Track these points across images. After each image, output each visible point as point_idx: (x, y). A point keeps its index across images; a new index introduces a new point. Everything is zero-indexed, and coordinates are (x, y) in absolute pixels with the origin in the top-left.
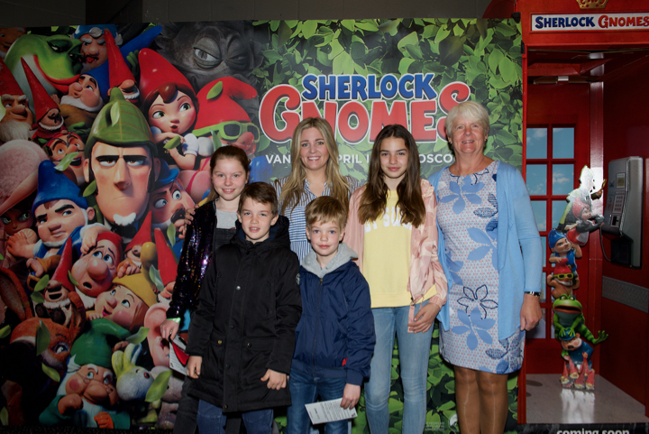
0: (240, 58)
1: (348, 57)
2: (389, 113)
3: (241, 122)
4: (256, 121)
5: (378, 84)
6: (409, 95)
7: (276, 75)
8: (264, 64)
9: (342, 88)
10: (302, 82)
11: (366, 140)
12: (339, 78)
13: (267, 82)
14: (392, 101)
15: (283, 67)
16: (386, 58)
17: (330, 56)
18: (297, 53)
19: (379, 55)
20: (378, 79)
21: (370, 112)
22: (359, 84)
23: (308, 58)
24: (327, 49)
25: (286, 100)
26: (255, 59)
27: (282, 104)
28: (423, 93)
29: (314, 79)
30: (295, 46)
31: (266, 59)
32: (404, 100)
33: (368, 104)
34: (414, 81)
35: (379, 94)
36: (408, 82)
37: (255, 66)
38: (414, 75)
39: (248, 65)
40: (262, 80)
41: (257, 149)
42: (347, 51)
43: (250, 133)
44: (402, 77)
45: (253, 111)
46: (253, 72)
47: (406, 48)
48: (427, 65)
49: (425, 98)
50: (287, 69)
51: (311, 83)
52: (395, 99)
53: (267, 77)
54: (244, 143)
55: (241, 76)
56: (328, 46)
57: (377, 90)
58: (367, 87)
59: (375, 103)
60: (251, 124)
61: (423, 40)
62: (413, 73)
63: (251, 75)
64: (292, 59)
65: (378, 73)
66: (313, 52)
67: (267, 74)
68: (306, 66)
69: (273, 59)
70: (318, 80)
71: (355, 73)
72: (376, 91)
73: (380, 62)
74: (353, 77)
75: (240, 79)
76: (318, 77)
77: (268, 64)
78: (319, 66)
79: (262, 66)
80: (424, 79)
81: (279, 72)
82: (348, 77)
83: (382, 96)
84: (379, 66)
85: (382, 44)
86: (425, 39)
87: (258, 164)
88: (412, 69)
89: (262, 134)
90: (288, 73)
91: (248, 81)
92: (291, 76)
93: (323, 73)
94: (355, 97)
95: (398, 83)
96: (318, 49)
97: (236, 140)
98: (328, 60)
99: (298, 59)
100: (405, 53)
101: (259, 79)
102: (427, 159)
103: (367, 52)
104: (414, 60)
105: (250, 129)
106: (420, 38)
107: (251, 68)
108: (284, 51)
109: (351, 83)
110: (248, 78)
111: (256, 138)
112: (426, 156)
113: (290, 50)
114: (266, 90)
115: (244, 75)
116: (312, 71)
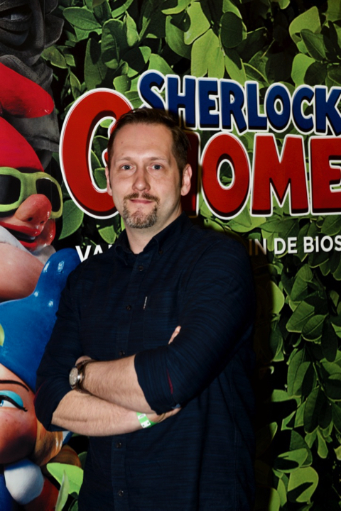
0: (14, 18)
1: (217, 41)
2: (280, 158)
3: (23, 170)
4: (53, 169)
5: (262, 102)
6: (305, 126)
7: (89, 66)
8: (64, 38)
9: (207, 105)
10: (137, 86)
11: (246, 210)
12: (201, 82)
13: (73, 80)
14: (282, 136)
15: (104, 49)
16: (273, 51)
17: (188, 37)
18: (130, 22)
19: (262, 44)
20: (263, 91)
21: (251, 154)
22: (232, 99)
23: (150, 36)
24: (182, 22)
25: (108, 122)
26: (47, 23)
27: (102, 131)
28: (328, 123)
29: (159, 83)
30: (126, 6)
31: (69, 28)
32: (300, 135)
33: (248, 139)
34: (313, 100)
35: (264, 120)
36: (305, 101)
37: (48, 40)
38: (313, 89)
39: (32, 37)
40: (62, 74)
41: (58, 233)
42: (215, 28)
43: (42, 197)
44: (297, 89)
45: (45, 145)
46: (42, 55)
47: (303, 35)
48: (333, 72)
49: (330, 133)
50: (111, 55)
51: (154, 89)
52: (287, 132)
53: (73, 69)
54: (29, 219)
55: (18, 61)
56: (184, 15)
57: (262, 114)
58: (245, 105)
59: (259, 138)
60: (43, 175)
61: (327, 25)
62: (312, 85)
63: (41, 60)
64: (120, 33)
65: (261, 80)
66: (158, 25)
67: (72, 62)
68: (146, 52)
69: (83, 29)
70: (165, 85)
71: (227, 76)
72: (260, 115)
73: (264, 57)
74: (223, 84)
75: (14, 68)
76: (166, 78)
77: (73, 40)
78: (168, 55)
79: (61, 42)
80: (328, 96)
81: (95, 58)
82: (216, 82)
83: (269, 125)
84: (263, 65)
85: (267, 23)
86: (330, 23)
87: (60, 266)
88: (311, 77)
89: (67, 198)
90: (112, 64)
91: (34, 76)
92: (118, 72)
93: (176, 71)
94: (227, 126)
95: (291, 100)
96: (168, 19)
97: (12, 213)
98: (183, 44)
99: (132, 37)
100: (300, 45)
101: (57, 70)
102: (335, 245)
103: (245, 35)
104: (312, 60)
105: (42, 187)
106: (323, 19)
107: (40, 43)
108: (106, 15)
109: (219, 96)
110: (34, 67)
111: (56, 209)
112: (333, 238)
113: (116, 13)
114: (71, 99)
115: (24, 60)
116: (156, 65)
